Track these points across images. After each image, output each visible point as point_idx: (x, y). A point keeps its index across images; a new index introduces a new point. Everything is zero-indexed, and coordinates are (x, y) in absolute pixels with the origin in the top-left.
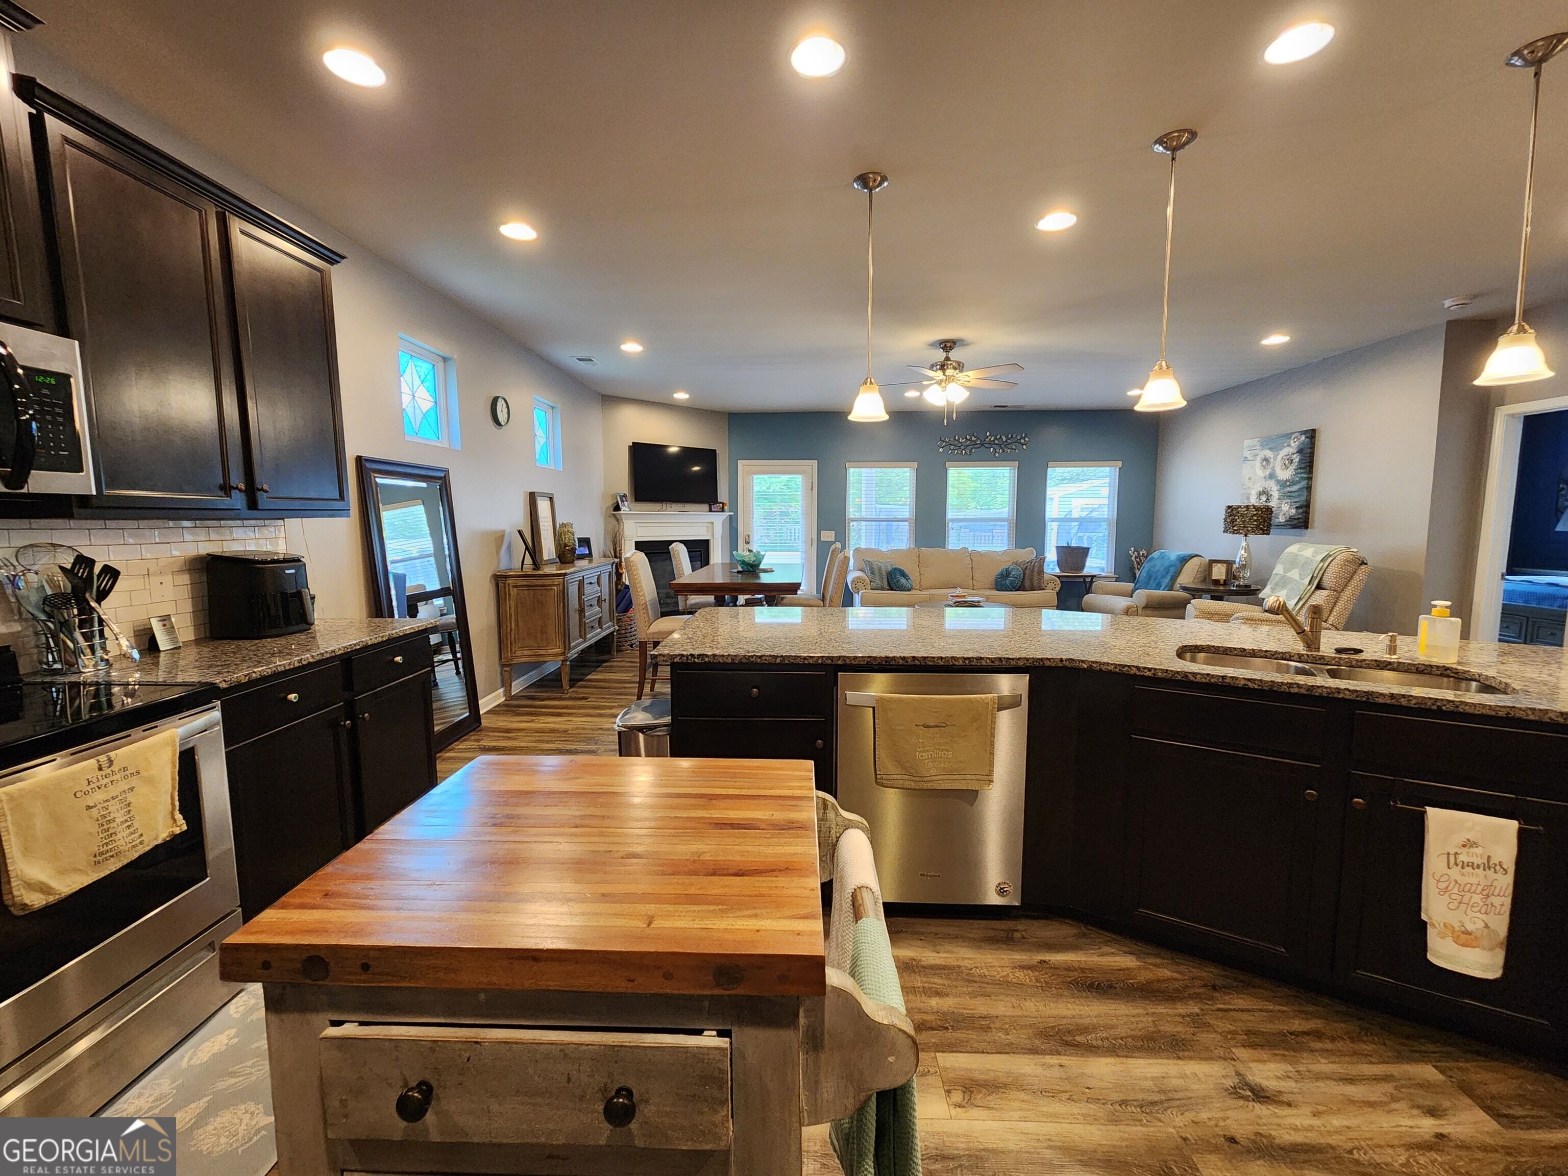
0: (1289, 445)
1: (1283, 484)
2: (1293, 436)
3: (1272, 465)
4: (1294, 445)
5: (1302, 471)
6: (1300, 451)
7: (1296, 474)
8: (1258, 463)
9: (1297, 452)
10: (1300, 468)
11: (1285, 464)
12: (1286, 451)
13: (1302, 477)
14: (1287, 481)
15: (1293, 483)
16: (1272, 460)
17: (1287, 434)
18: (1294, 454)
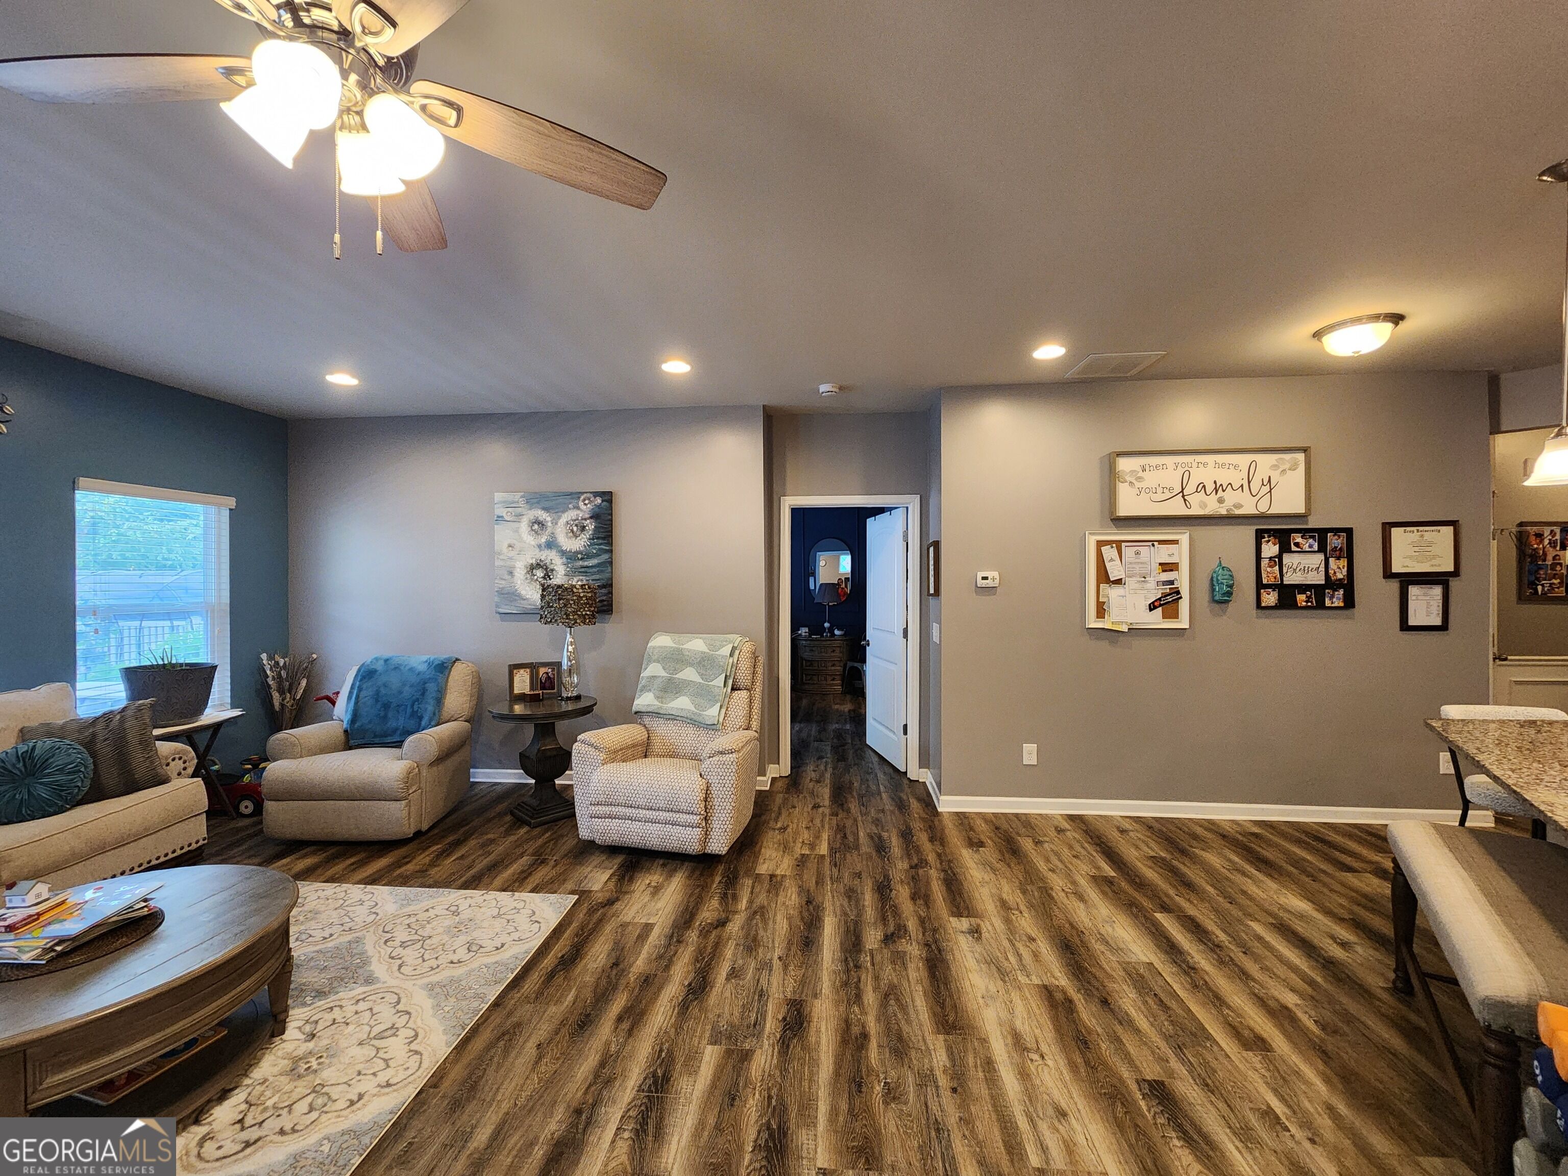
0: (577, 508)
1: (570, 557)
2: (582, 498)
3: (549, 530)
4: (585, 509)
5: (601, 541)
6: (595, 516)
7: (591, 544)
8: (524, 526)
9: (591, 518)
10: (598, 538)
11: (572, 531)
12: (571, 515)
13: (600, 549)
14: (577, 553)
15: (587, 556)
16: (549, 524)
17: (571, 494)
18: (585, 519)
